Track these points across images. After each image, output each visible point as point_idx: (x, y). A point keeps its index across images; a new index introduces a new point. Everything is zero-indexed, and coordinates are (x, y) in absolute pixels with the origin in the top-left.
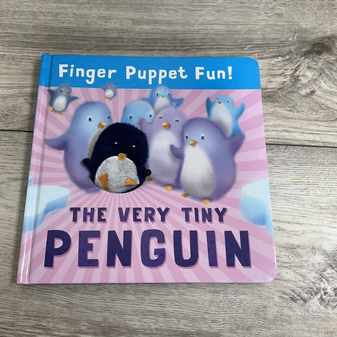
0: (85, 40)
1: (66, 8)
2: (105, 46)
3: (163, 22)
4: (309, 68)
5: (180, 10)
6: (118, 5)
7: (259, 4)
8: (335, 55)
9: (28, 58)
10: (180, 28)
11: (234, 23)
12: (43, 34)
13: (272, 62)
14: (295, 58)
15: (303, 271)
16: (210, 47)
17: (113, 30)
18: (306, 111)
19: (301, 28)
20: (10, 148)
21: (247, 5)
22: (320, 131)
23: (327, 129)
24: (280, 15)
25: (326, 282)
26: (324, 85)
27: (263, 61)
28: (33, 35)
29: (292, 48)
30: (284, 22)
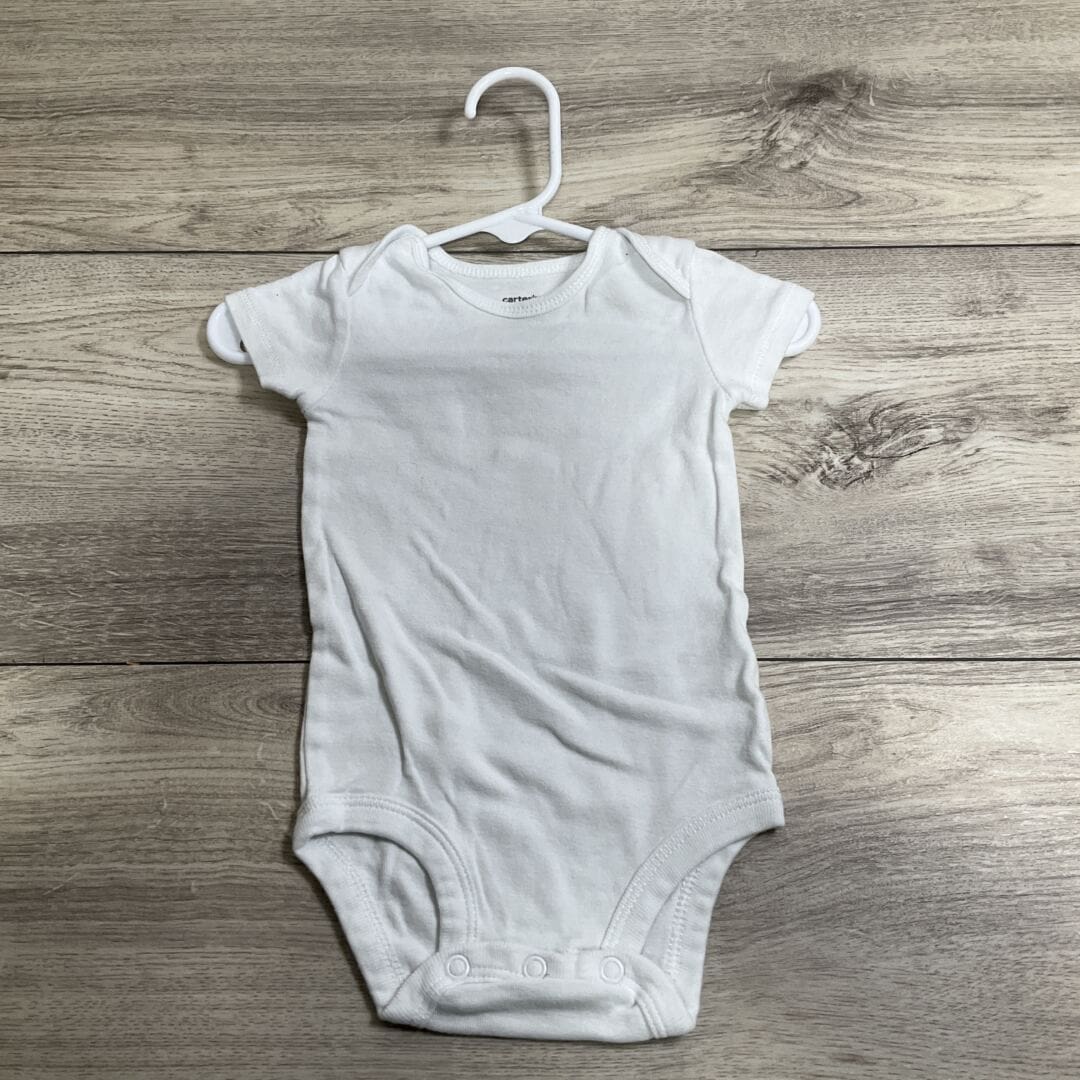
0: (386, 105)
1: (349, 55)
4: (795, 126)
5: (556, 47)
6: (443, 44)
8: (842, 102)
9: (288, 137)
11: (656, 62)
12: (311, 98)
13: (729, 120)
14: (771, 112)
15: (790, 437)
16: (615, 102)
17: (437, 86)
18: (790, 195)
19: (779, 62)
21: (679, 30)
22: (816, 224)
23: (829, 220)
24: (739, 44)
25: (831, 451)
26: (821, 151)
27: (713, 119)
28: (293, 101)
29: (764, 97)
30: (747, 55)
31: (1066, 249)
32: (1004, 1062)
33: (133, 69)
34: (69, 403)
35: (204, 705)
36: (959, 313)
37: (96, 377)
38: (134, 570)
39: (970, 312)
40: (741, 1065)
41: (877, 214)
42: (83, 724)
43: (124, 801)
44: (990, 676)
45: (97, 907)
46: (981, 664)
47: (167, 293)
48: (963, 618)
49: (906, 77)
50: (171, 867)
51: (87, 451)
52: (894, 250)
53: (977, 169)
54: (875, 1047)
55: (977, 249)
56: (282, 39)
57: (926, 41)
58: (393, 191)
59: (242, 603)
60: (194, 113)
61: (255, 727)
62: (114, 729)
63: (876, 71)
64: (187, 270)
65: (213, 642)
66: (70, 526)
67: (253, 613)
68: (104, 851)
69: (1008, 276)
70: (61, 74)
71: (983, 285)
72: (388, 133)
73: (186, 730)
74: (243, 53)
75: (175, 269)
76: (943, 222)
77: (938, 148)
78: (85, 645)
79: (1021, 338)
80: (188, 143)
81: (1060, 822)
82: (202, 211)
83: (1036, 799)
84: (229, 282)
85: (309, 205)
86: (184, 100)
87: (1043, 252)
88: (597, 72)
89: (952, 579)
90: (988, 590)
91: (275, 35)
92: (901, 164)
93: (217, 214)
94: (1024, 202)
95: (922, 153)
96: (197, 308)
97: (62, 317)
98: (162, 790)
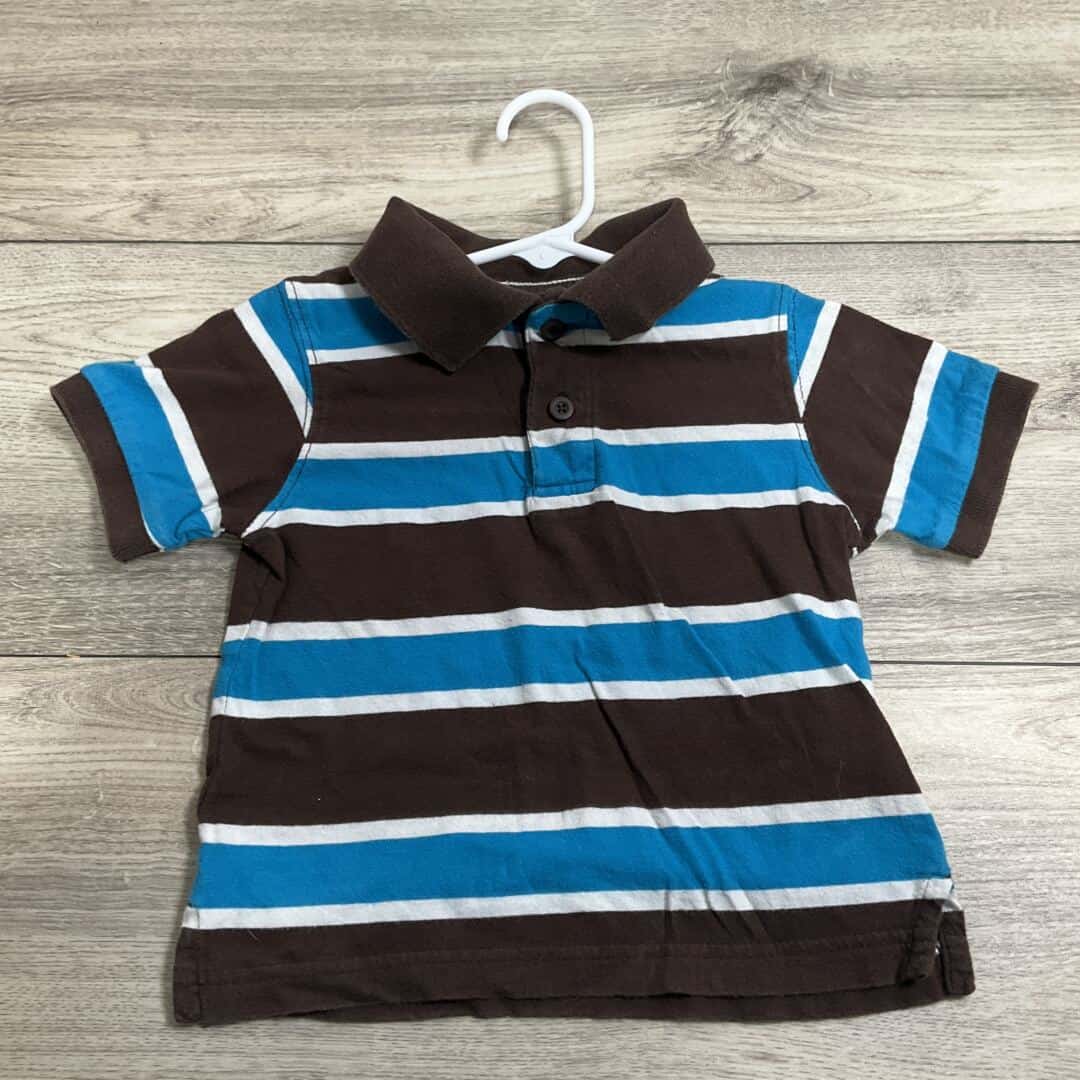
0: (342, 92)
1: (306, 40)
2: (383, 99)
3: (484, 55)
4: (752, 117)
5: (515, 33)
6: (401, 29)
7: (661, 14)
8: (799, 90)
9: (243, 125)
10: (516, 63)
11: (615, 49)
12: (267, 85)
13: (686, 111)
14: (728, 102)
17: (393, 72)
18: (744, 188)
19: (740, 51)
20: (220, 270)
21: (639, 17)
22: (767, 218)
23: (781, 215)
24: (699, 31)
26: (777, 143)
27: (670, 109)
28: (250, 87)
29: (722, 86)
30: (707, 42)
31: (1019, 247)
32: (913, 1062)
33: (90, 54)
34: (17, 394)
35: (142, 698)
36: (908, 311)
37: (45, 368)
38: (76, 562)
39: (919, 310)
40: (655, 1061)
41: (831, 209)
42: (24, 714)
43: (61, 791)
44: (919, 680)
45: (33, 895)
46: (910, 667)
47: (119, 283)
48: (896, 621)
49: (866, 66)
50: (105, 857)
51: (34, 443)
52: (845, 247)
53: (933, 163)
54: (787, 1046)
55: (929, 245)
56: (240, 24)
57: (889, 29)
58: (345, 181)
59: (182, 597)
60: (151, 99)
61: (191, 721)
62: (51, 721)
63: (836, 61)
64: (138, 261)
65: (153, 636)
66: (16, 517)
67: (193, 607)
68: (41, 840)
69: (959, 273)
70: (19, 59)
71: (933, 282)
72: (344, 120)
73: (124, 722)
74: (201, 38)
75: (126, 258)
76: (897, 217)
77: (894, 140)
78: (27, 636)
79: (969, 337)
80: (142, 130)
81: (981, 826)
82: (155, 200)
83: (960, 803)
84: (179, 272)
85: (262, 195)
86: (140, 86)
87: (995, 248)
88: (557, 60)
89: (886, 581)
90: (921, 593)
91: (233, 19)
92: (856, 156)
93: (169, 203)
94: (979, 197)
95: (878, 146)
96: (145, 298)
97: (13, 307)
98: (99, 783)
